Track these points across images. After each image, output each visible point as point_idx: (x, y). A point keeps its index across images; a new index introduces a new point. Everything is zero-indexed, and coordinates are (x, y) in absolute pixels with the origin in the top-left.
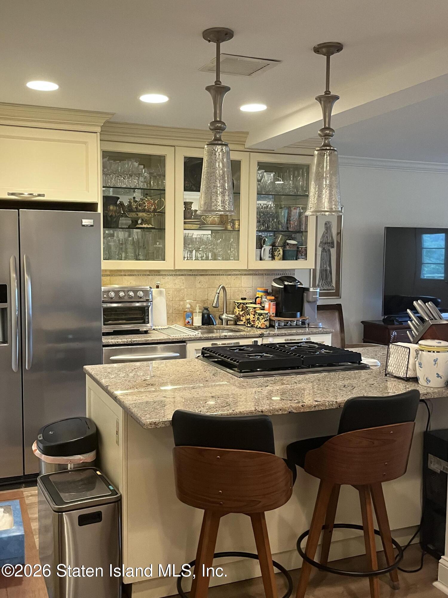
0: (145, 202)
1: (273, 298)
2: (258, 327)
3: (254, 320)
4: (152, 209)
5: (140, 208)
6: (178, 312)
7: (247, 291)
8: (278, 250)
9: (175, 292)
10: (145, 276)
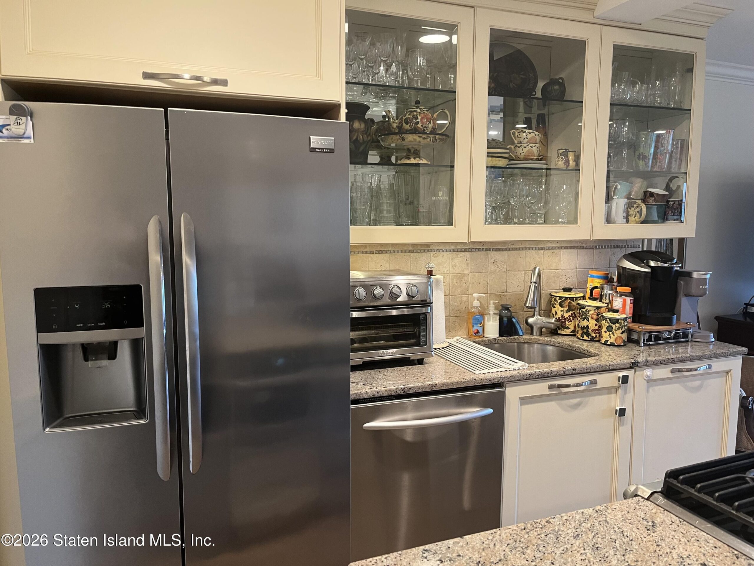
0: (416, 115)
1: (628, 289)
2: (609, 343)
3: (596, 330)
4: (430, 129)
5: (407, 127)
6: (458, 315)
7: (569, 275)
8: (635, 206)
9: (455, 281)
10: (406, 252)
